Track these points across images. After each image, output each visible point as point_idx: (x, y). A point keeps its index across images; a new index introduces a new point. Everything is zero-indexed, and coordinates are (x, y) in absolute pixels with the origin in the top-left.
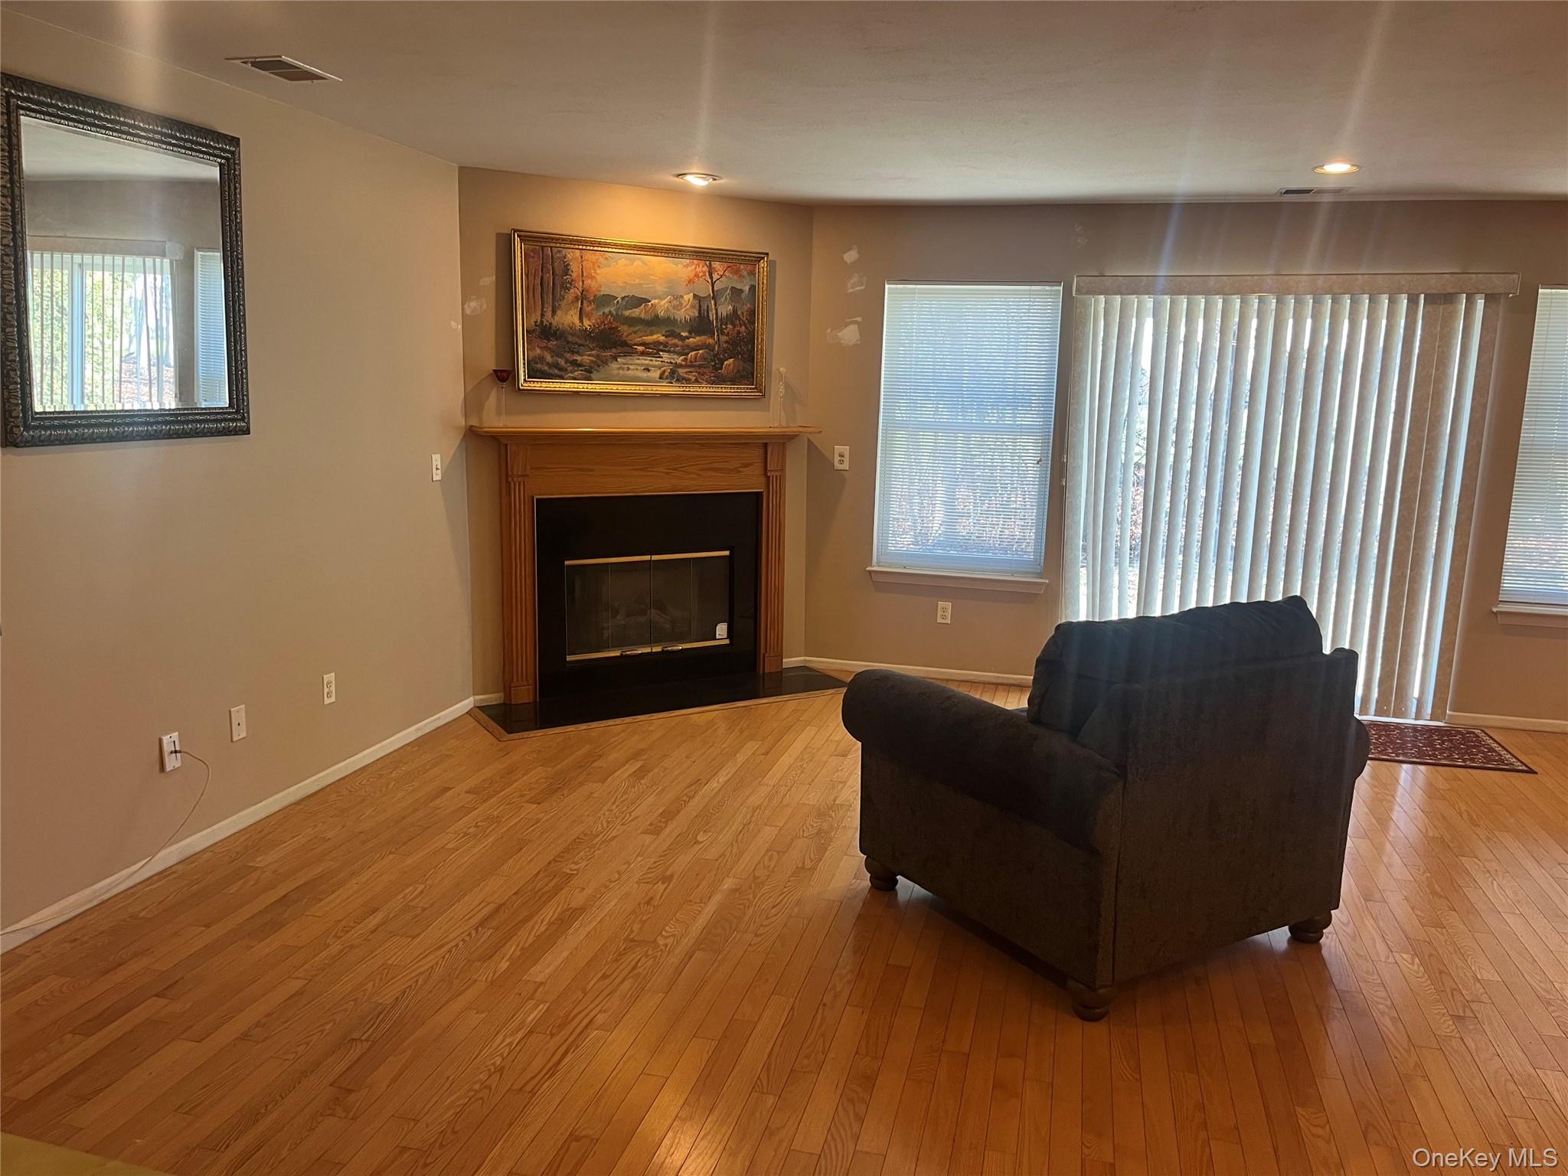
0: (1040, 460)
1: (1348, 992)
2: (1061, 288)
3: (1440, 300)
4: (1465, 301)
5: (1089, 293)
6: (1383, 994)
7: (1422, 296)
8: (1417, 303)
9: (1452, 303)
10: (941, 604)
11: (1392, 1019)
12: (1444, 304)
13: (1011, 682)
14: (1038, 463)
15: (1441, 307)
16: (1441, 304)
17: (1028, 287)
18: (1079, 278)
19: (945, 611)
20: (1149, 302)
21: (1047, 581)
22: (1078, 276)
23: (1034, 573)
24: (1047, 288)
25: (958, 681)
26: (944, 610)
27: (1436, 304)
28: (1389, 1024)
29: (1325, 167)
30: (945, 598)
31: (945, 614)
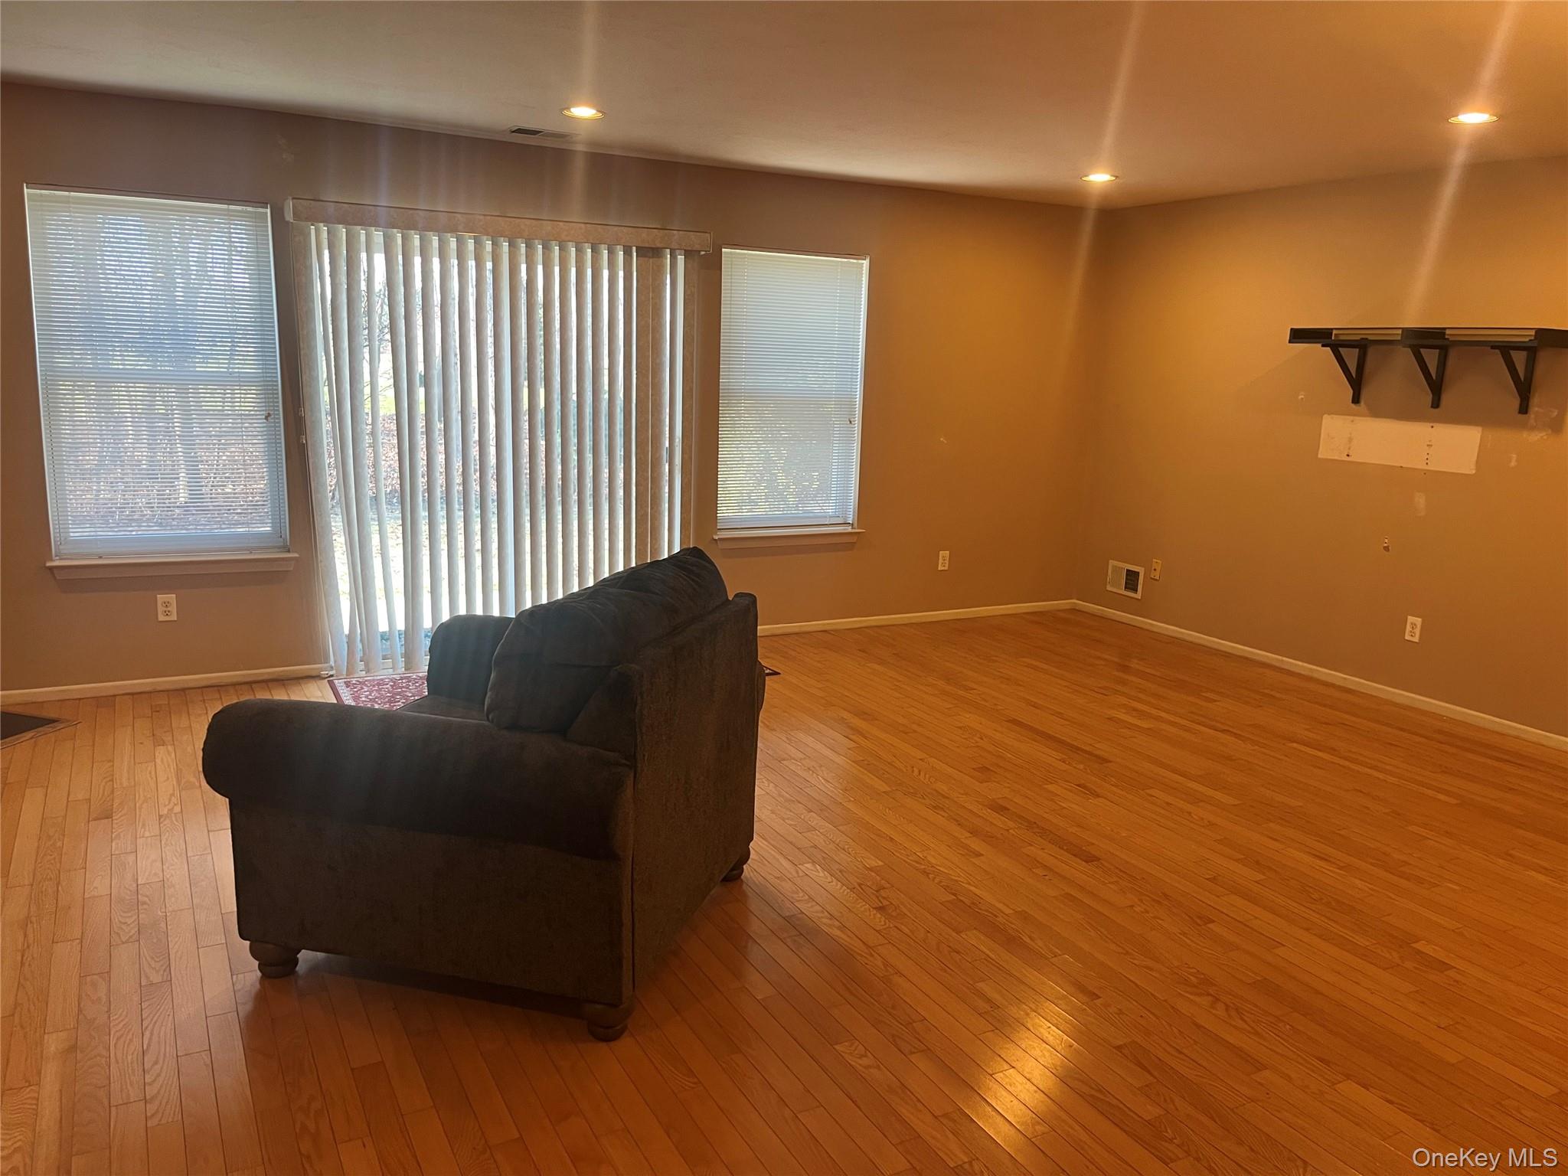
0: (269, 415)
1: (793, 916)
2: (269, 211)
3: (650, 253)
4: (669, 256)
5: (307, 219)
6: (818, 908)
7: (634, 249)
8: (631, 256)
9: (659, 257)
10: (161, 598)
11: (839, 928)
12: (653, 257)
13: (265, 677)
14: (266, 418)
15: (651, 260)
16: (650, 257)
17: (225, 206)
18: (295, 201)
19: (167, 607)
20: (378, 236)
21: (296, 555)
22: (293, 198)
23: (274, 547)
24: (250, 209)
25: (199, 688)
26: (166, 604)
27: (646, 256)
28: (838, 933)
29: (572, 110)
30: (168, 589)
31: (169, 609)
